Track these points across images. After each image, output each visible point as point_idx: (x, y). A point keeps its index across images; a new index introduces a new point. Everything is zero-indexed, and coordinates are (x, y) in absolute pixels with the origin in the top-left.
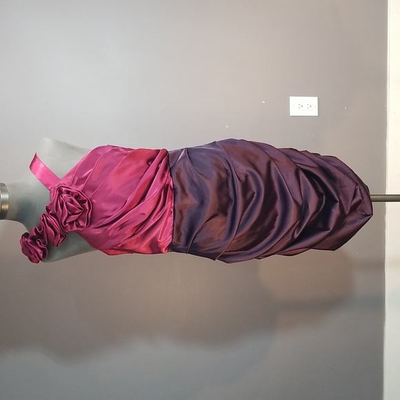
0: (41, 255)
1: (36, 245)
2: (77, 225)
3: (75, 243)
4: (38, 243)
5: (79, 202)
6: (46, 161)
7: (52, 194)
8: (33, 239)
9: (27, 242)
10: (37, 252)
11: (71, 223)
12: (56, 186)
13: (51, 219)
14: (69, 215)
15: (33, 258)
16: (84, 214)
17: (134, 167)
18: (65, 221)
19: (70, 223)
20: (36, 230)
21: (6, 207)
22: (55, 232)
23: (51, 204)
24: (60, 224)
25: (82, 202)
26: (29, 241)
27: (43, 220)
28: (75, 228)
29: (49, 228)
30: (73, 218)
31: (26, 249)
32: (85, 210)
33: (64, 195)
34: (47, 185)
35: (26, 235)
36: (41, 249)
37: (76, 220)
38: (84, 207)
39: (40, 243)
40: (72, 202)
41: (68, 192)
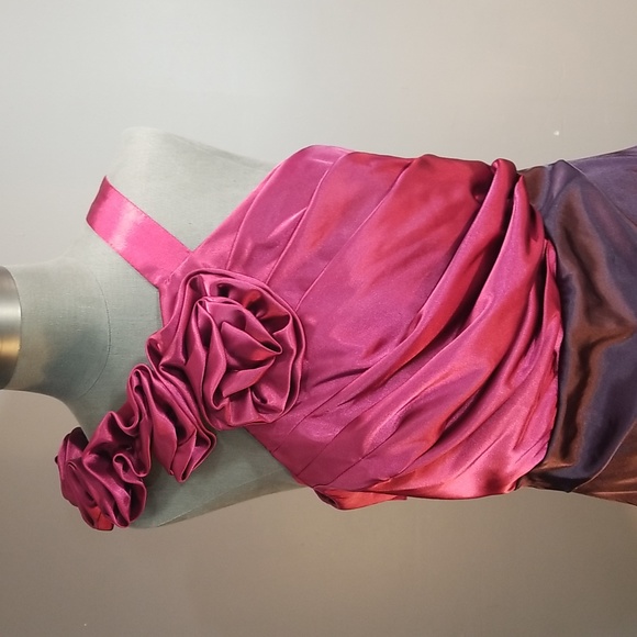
0: (125, 508)
1: (112, 472)
2: (255, 404)
3: (240, 464)
4: (119, 466)
5: (263, 322)
6: (143, 195)
7: (166, 300)
8: (103, 452)
9: (79, 462)
10: (111, 496)
11: (239, 397)
12: (178, 271)
13: (169, 386)
14: (230, 370)
15: (97, 513)
16: (280, 365)
17: (437, 205)
18: (218, 392)
19: (233, 397)
20: (112, 424)
21: (11, 347)
22: (181, 431)
23: (167, 334)
24: (200, 400)
25: (273, 323)
26: (89, 458)
27: (140, 389)
28: (251, 415)
29: (161, 417)
30: (245, 378)
31: (76, 485)
32: (288, 351)
33: (212, 302)
34: (146, 272)
35: (76, 438)
36: (127, 486)
37: (255, 388)
38: (281, 339)
39: (126, 468)
40: (241, 322)
41: (224, 290)
